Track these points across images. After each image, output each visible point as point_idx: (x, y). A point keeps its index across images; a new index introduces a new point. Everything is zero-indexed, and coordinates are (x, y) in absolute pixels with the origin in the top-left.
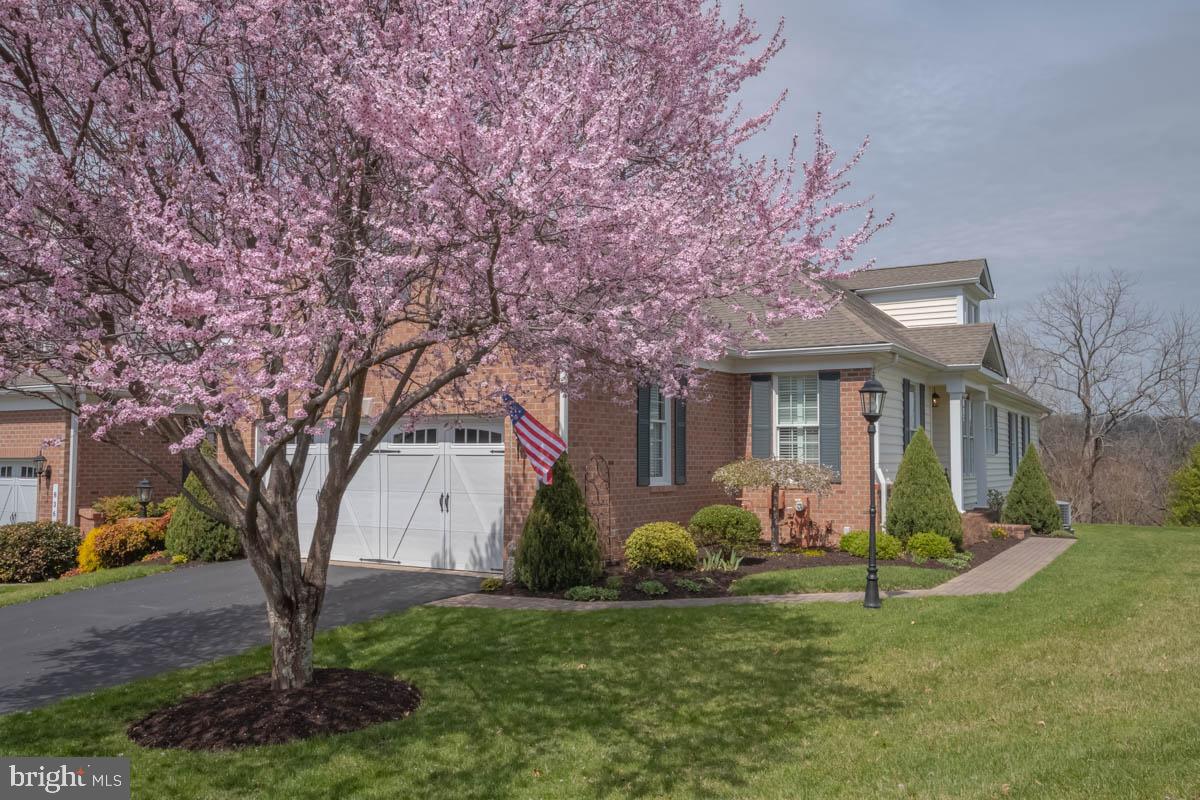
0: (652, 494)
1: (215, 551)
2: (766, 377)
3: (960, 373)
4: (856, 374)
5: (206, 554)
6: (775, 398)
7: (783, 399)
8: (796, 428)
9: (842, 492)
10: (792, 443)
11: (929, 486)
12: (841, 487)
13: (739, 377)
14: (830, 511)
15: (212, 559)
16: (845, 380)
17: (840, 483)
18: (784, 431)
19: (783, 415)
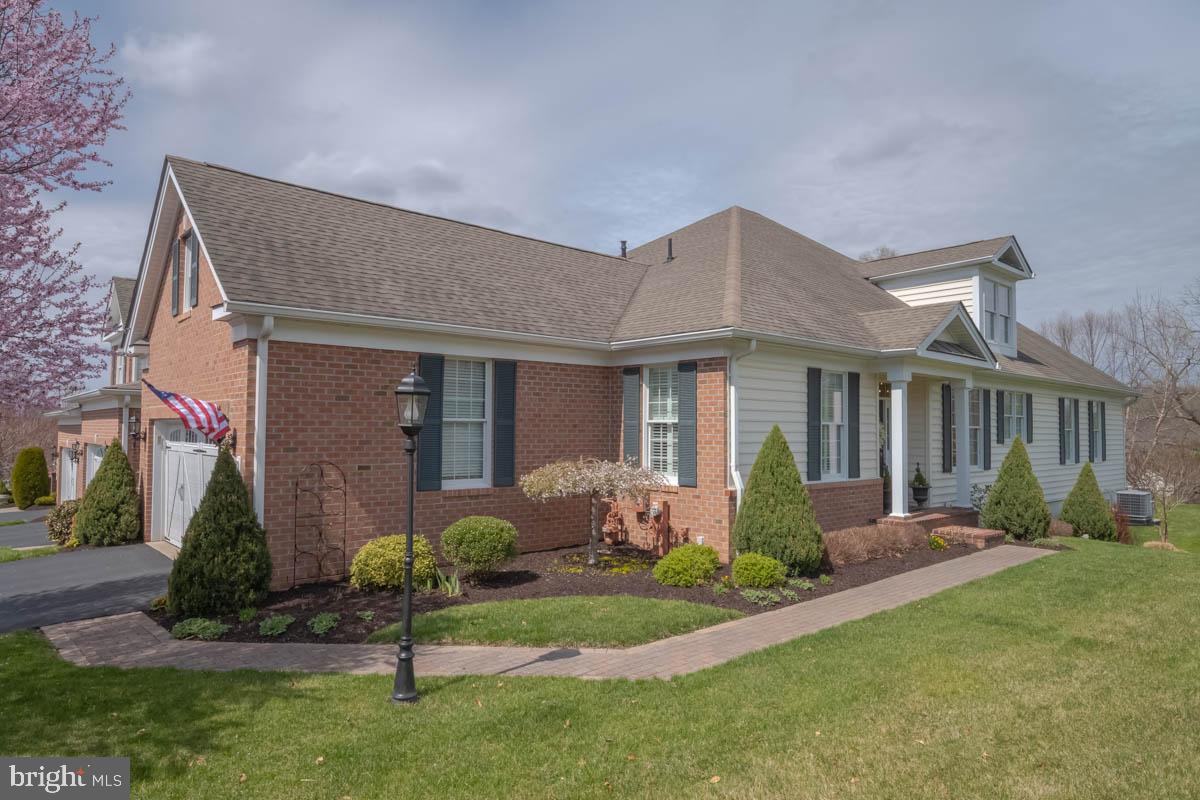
0: (445, 498)
1: (103, 536)
2: (635, 370)
3: (899, 360)
4: (710, 365)
5: (93, 541)
6: (646, 391)
7: (653, 394)
8: (665, 424)
9: (698, 497)
10: (661, 440)
11: (773, 495)
12: (697, 491)
13: (615, 370)
14: (687, 518)
15: (100, 544)
16: (702, 371)
17: (696, 487)
18: (656, 427)
19: (653, 410)
